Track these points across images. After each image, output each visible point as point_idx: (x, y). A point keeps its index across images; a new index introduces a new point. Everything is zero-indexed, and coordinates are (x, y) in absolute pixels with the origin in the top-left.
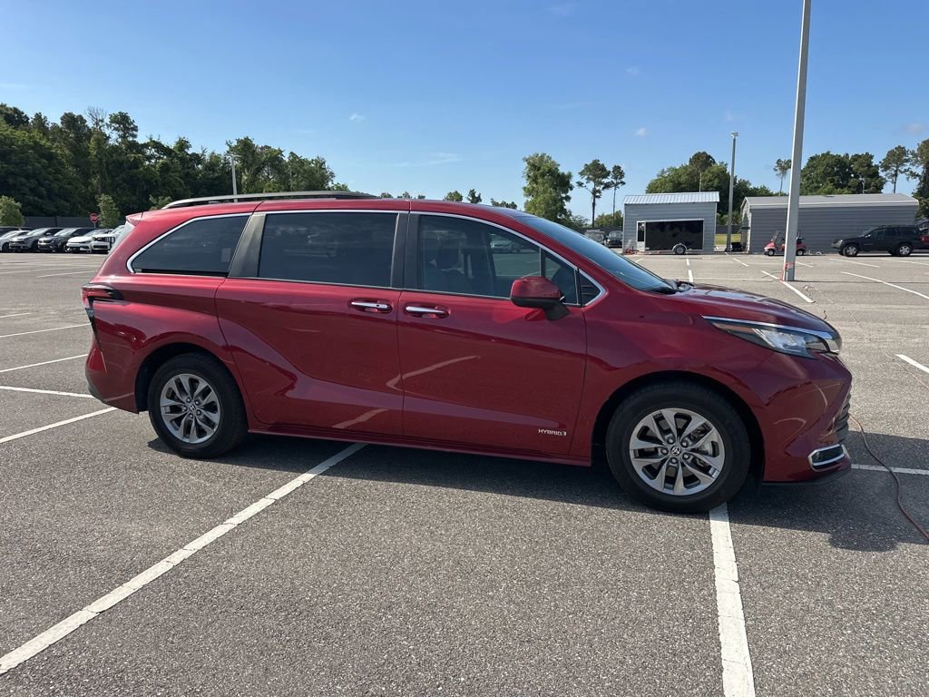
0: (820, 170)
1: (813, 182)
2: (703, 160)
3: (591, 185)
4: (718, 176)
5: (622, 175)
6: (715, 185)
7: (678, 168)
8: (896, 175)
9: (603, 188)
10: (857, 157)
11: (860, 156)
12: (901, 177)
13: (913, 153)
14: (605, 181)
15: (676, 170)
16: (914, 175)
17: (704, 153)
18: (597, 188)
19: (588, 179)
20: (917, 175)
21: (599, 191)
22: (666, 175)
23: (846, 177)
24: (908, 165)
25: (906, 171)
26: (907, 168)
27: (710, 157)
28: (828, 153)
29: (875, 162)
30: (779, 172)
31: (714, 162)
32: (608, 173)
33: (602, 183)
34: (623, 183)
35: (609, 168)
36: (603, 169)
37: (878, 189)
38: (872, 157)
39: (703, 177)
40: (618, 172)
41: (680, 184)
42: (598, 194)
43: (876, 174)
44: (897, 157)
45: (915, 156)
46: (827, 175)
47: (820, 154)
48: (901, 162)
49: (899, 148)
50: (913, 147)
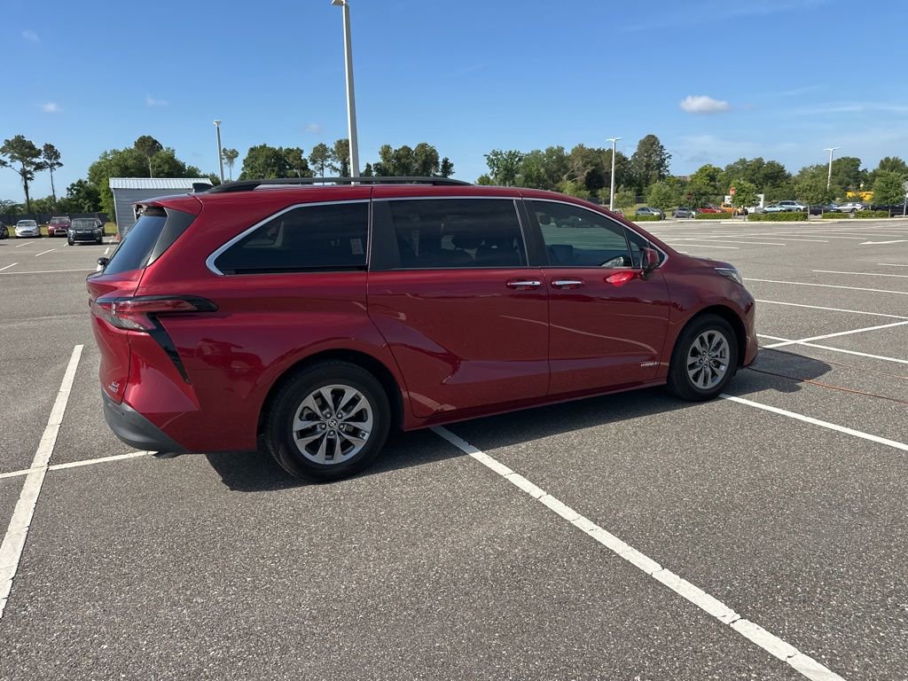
0: (261, 160)
1: (256, 172)
2: (149, 145)
3: (18, 165)
4: (167, 162)
5: (57, 155)
6: (166, 171)
7: (121, 151)
8: (322, 168)
9: (35, 169)
10: (289, 151)
11: (292, 150)
12: (327, 170)
13: (332, 150)
14: (37, 160)
15: (120, 153)
16: (335, 169)
17: (149, 137)
18: (28, 169)
19: (13, 158)
21: (30, 172)
22: (110, 158)
23: (282, 168)
24: (329, 161)
25: (329, 165)
26: (329, 163)
27: (156, 142)
28: (265, 145)
29: (305, 156)
30: (226, 160)
31: (162, 148)
32: (39, 152)
33: (33, 163)
34: (61, 165)
35: (39, 146)
36: (31, 147)
38: (302, 152)
39: (150, 162)
40: (51, 151)
41: (127, 168)
42: (29, 176)
43: (305, 168)
44: (320, 153)
45: (334, 153)
46: (269, 165)
47: (258, 146)
48: (324, 158)
49: (321, 145)
50: (331, 145)
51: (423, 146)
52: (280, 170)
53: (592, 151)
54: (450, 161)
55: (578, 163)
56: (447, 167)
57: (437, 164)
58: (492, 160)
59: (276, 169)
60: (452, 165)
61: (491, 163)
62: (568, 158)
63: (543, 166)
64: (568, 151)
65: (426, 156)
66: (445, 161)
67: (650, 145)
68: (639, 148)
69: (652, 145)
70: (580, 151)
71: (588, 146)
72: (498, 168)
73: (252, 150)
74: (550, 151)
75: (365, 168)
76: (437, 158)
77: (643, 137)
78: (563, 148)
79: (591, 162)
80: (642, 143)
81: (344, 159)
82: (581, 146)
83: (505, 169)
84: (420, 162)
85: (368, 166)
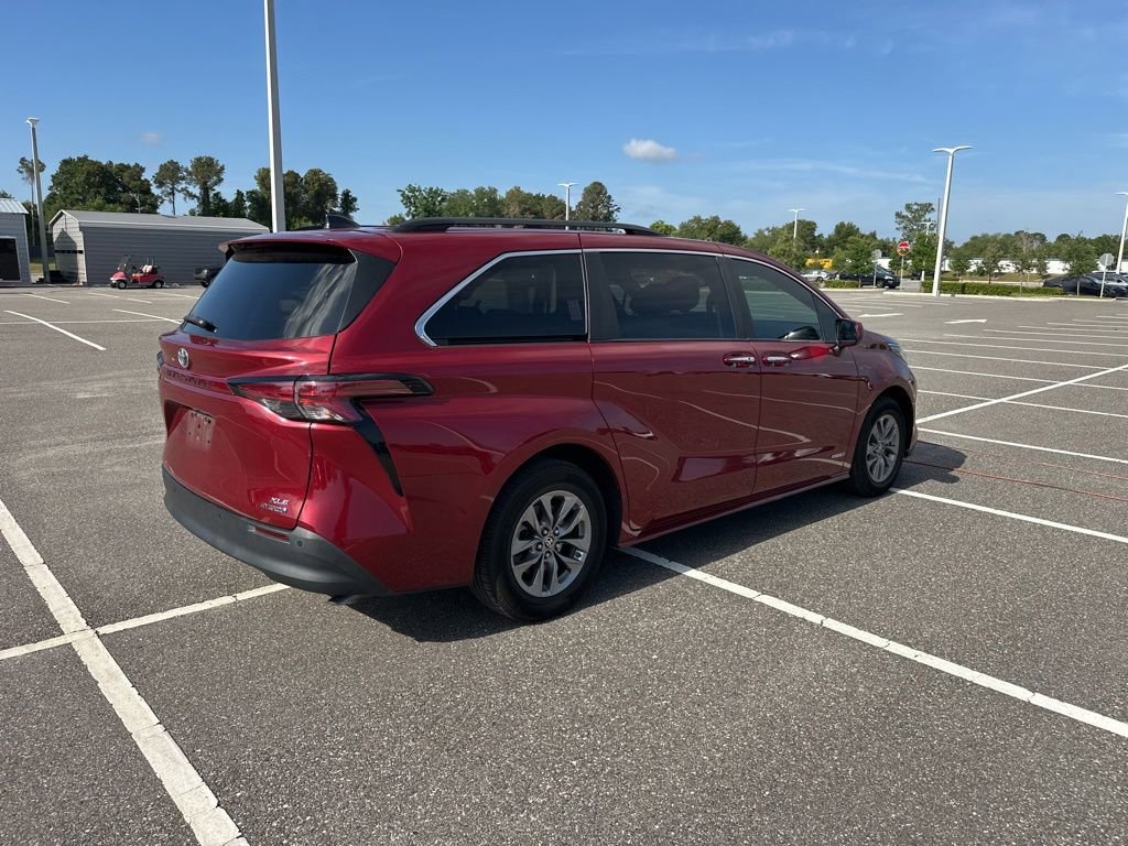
0: (80, 178)
1: (72, 193)
8: (173, 194)
10: (123, 168)
11: (128, 167)
12: (179, 197)
13: (186, 170)
16: (192, 196)
20: (195, 196)
23: (111, 189)
24: (183, 185)
25: (183, 190)
26: (184, 186)
28: (86, 157)
29: (147, 176)
30: (25, 175)
37: (152, 208)
38: (143, 170)
43: (146, 191)
44: (170, 173)
45: (190, 174)
46: (91, 185)
47: (75, 157)
48: (176, 179)
49: (172, 162)
50: (186, 163)
51: (315, 173)
52: (108, 192)
53: (529, 195)
54: (353, 194)
55: (514, 210)
56: (349, 202)
57: (334, 196)
58: (409, 198)
59: (103, 190)
60: (355, 199)
61: (407, 201)
62: (502, 202)
63: (471, 210)
64: (502, 194)
65: (320, 185)
66: (346, 194)
67: (596, 193)
68: (584, 197)
69: (599, 194)
70: (516, 194)
71: (525, 190)
72: (416, 207)
73: (66, 163)
74: (480, 192)
75: (235, 197)
76: (336, 188)
77: (588, 184)
78: (495, 190)
79: (529, 209)
80: (588, 191)
81: (205, 183)
82: (518, 189)
83: (425, 210)
84: (312, 192)
85: (239, 193)
